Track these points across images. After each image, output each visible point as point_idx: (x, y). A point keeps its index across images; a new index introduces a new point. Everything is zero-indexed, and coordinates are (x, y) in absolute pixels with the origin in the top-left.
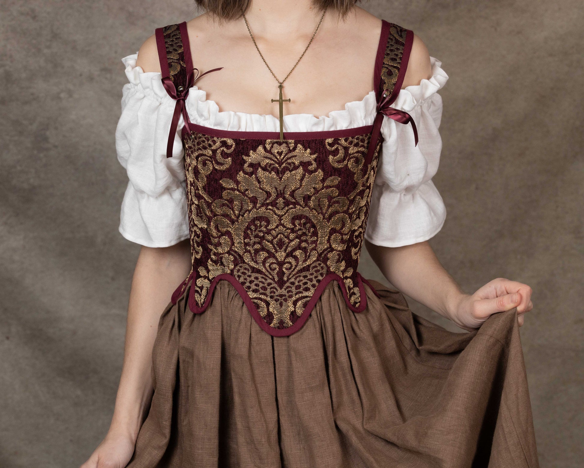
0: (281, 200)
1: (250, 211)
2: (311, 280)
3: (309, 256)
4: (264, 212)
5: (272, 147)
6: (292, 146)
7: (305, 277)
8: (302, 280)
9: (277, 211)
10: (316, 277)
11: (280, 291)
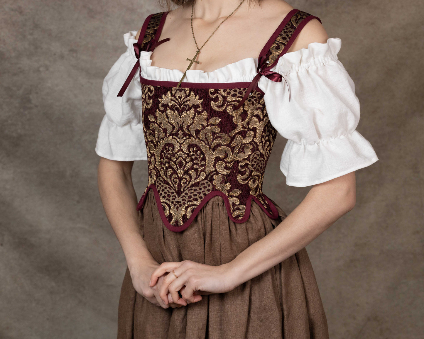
0: (180, 132)
1: (163, 139)
2: (199, 193)
3: (199, 176)
4: (171, 140)
5: (176, 93)
6: (188, 92)
7: (195, 190)
8: (193, 193)
9: (178, 140)
10: (203, 192)
11: (178, 199)
